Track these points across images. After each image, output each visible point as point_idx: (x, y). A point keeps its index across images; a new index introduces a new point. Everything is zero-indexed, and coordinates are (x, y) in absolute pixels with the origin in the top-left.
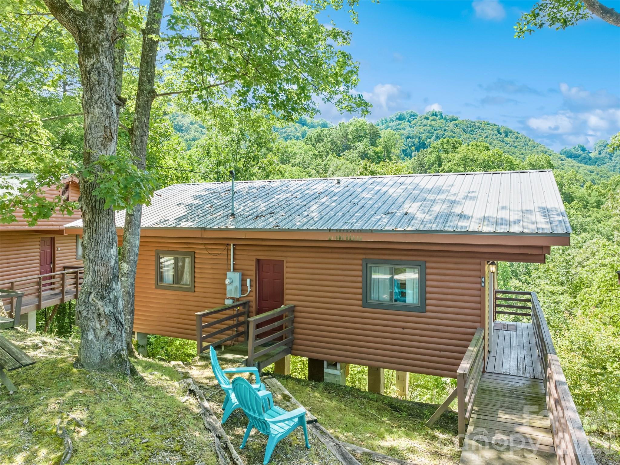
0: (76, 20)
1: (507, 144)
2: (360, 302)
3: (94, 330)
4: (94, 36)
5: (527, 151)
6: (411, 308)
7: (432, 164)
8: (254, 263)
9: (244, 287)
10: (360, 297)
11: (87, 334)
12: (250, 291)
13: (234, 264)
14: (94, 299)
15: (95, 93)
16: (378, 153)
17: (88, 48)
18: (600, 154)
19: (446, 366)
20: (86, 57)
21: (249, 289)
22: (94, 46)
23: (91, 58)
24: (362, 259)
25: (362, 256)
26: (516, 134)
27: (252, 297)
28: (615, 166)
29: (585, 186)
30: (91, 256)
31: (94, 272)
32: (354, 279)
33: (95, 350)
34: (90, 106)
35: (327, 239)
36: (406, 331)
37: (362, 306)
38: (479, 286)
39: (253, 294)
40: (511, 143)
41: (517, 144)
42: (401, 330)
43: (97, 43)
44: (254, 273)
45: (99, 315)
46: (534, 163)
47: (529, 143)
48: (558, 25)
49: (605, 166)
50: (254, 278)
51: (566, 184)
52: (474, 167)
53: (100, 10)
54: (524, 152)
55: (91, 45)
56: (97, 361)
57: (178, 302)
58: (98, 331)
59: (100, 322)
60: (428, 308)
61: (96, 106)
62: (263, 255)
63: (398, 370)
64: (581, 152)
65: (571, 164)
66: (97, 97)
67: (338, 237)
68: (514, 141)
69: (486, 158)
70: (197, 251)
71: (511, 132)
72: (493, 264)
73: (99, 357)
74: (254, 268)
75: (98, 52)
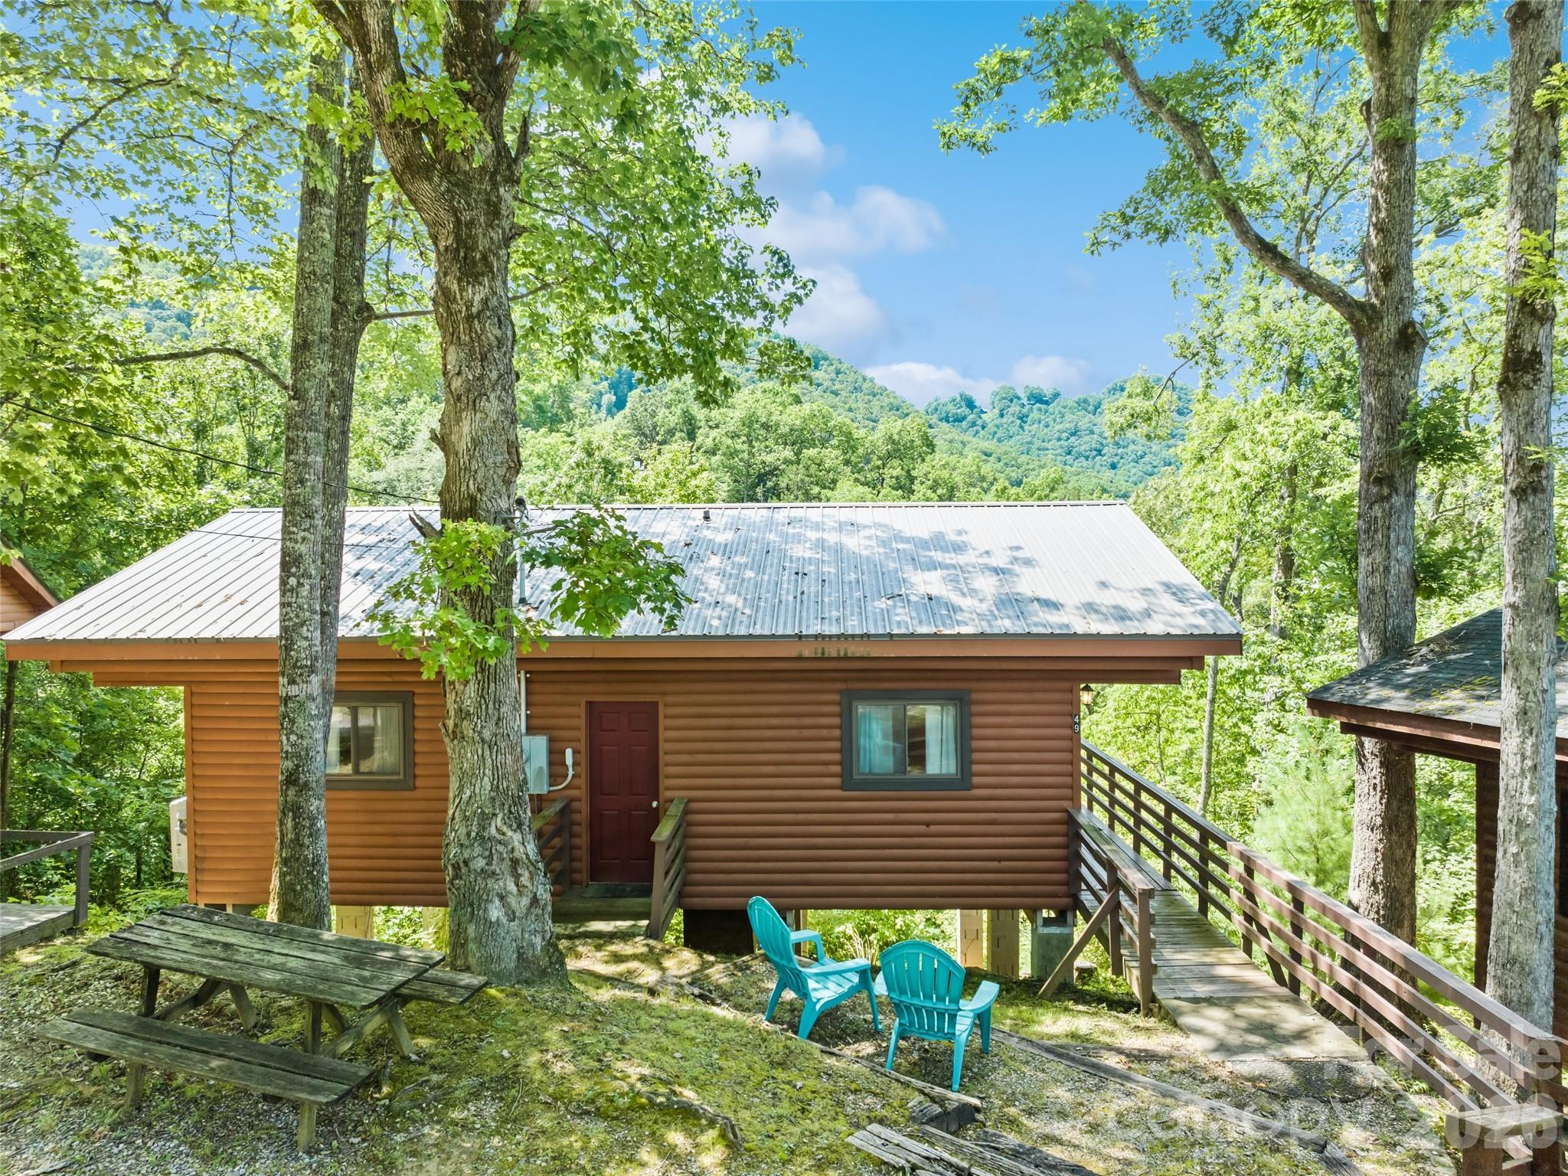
0: (453, 198)
1: (818, 385)
2: (836, 781)
3: (502, 898)
4: (484, 235)
5: (860, 404)
6: (939, 783)
7: (671, 432)
8: (582, 711)
9: (559, 770)
10: (837, 769)
11: (486, 910)
12: (574, 776)
13: (527, 716)
14: (504, 829)
15: (492, 367)
16: (538, 398)
17: (474, 262)
18: (1002, 416)
19: (1009, 888)
20: (468, 283)
21: (571, 773)
22: (484, 258)
23: (480, 284)
24: (840, 692)
25: (839, 686)
26: (836, 364)
27: (579, 788)
28: (1030, 443)
29: (994, 488)
30: (487, 734)
31: (495, 768)
32: (825, 733)
33: (508, 940)
34: (480, 395)
35: (794, 654)
36: (933, 828)
37: (842, 788)
38: (1067, 732)
39: (583, 782)
40: (826, 384)
41: (837, 386)
42: (923, 828)
43: (491, 251)
44: (582, 734)
45: (515, 863)
46: (896, 437)
47: (865, 386)
48: (1153, 236)
49: (1012, 441)
50: (582, 746)
51: (961, 485)
52: (770, 443)
53: (493, 175)
54: (853, 406)
55: (478, 256)
56: (513, 965)
57: (362, 818)
58: (512, 900)
59: (517, 877)
60: (976, 780)
61: (492, 396)
62: (604, 694)
63: (963, 907)
64: (967, 411)
65: (949, 437)
66: (494, 375)
67: (820, 651)
68: (832, 380)
69: (798, 422)
70: (417, 691)
71: (826, 359)
72: (1087, 689)
73: (515, 956)
74: (582, 722)
75: (492, 271)
